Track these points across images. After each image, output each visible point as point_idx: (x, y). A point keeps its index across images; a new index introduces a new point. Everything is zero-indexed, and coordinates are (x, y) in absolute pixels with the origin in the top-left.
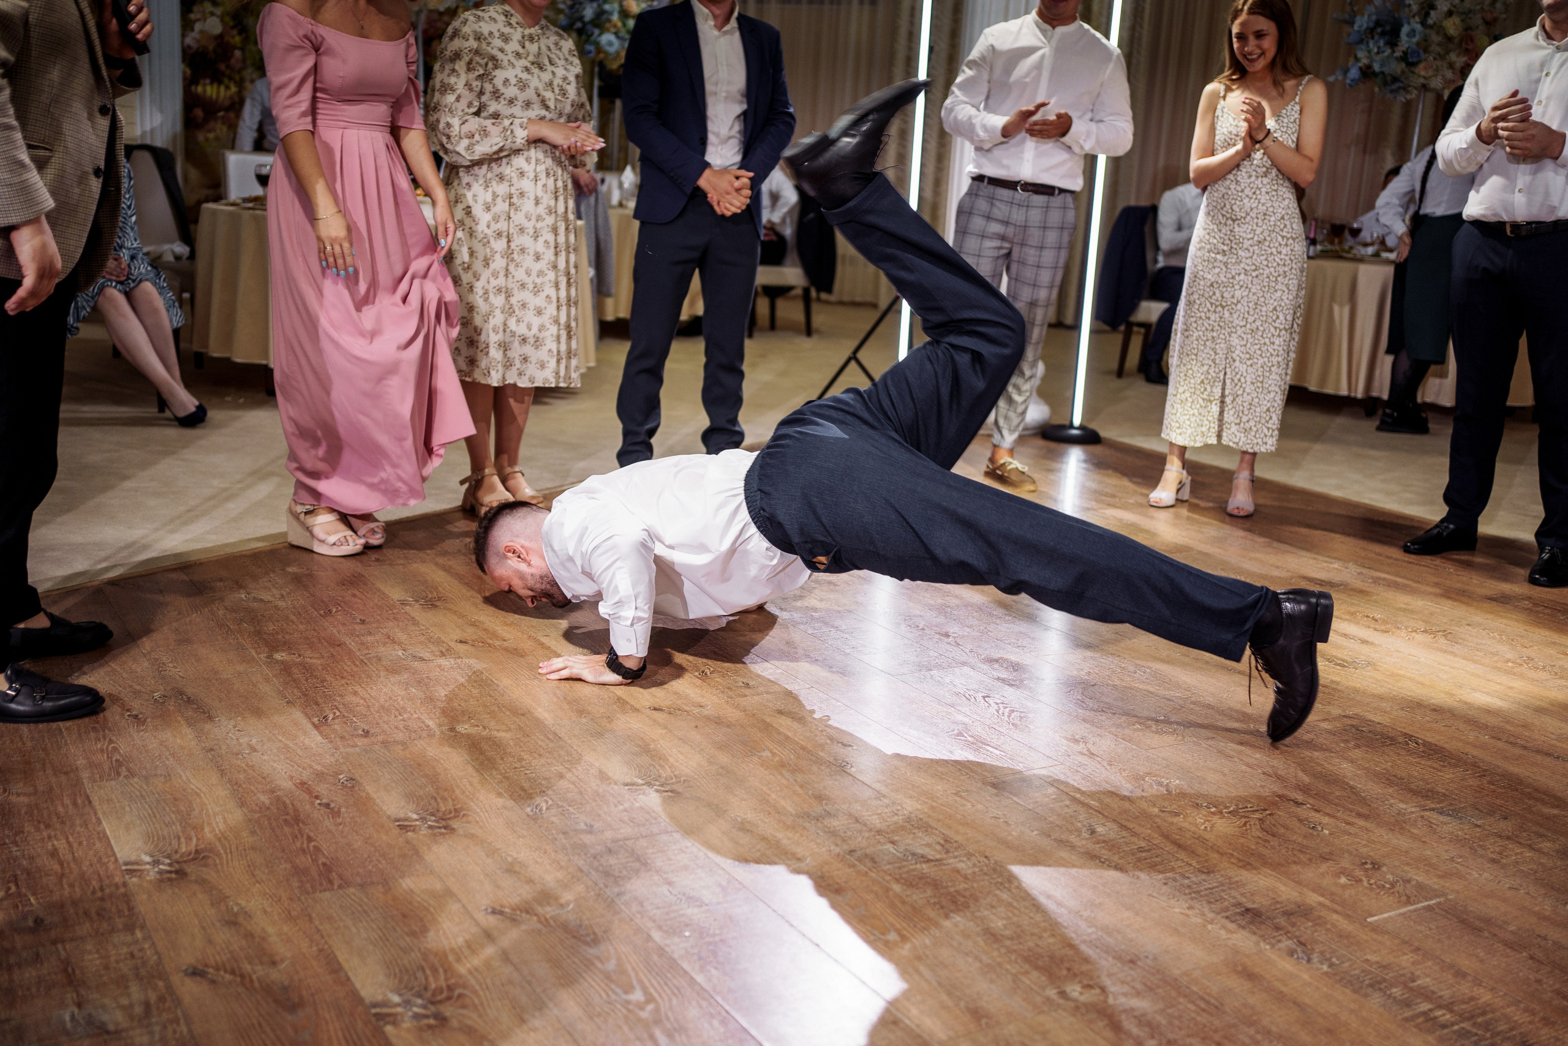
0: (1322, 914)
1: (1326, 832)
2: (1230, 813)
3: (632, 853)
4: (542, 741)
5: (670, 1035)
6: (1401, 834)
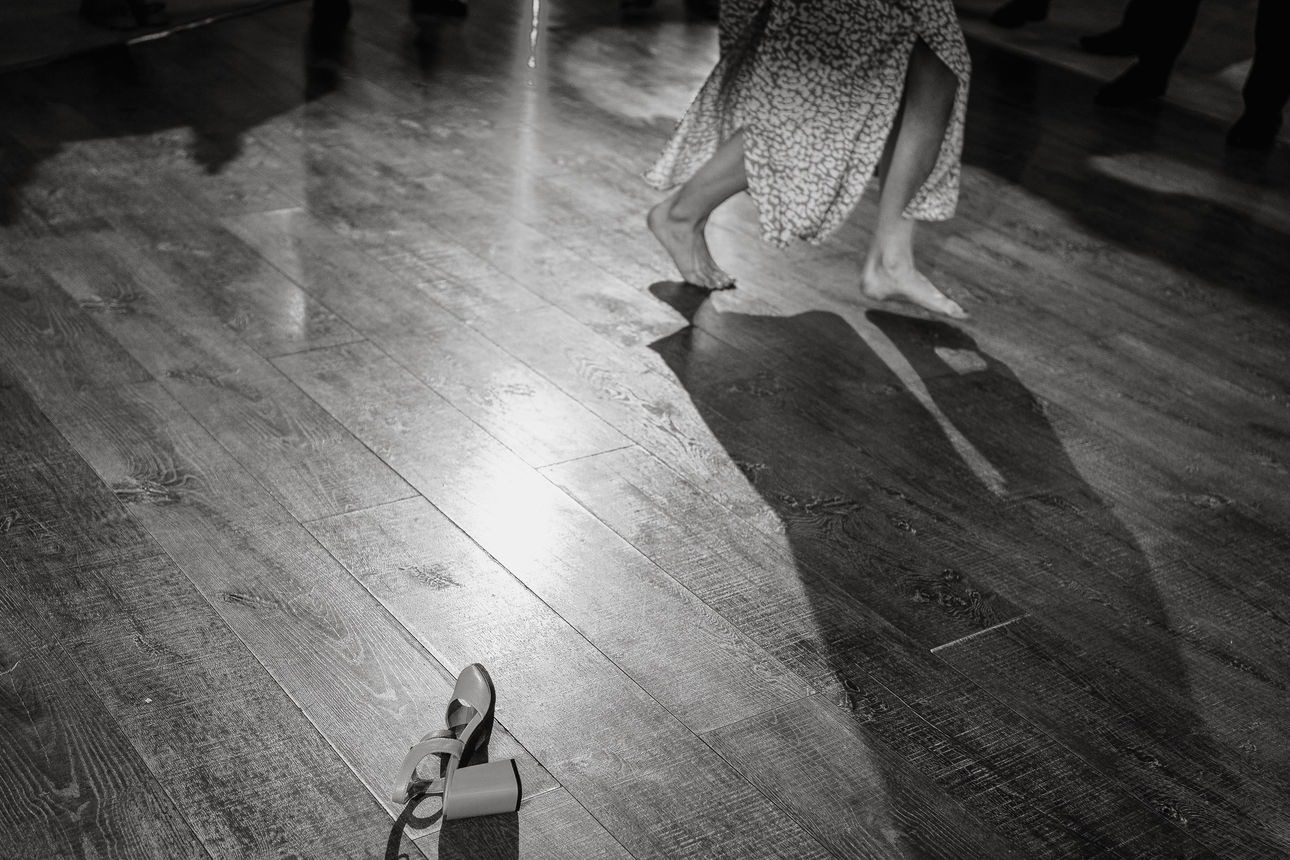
0: (883, 645)
1: (914, 531)
2: (813, 508)
3: (105, 586)
4: (25, 425)
5: (100, 846)
6: (995, 532)
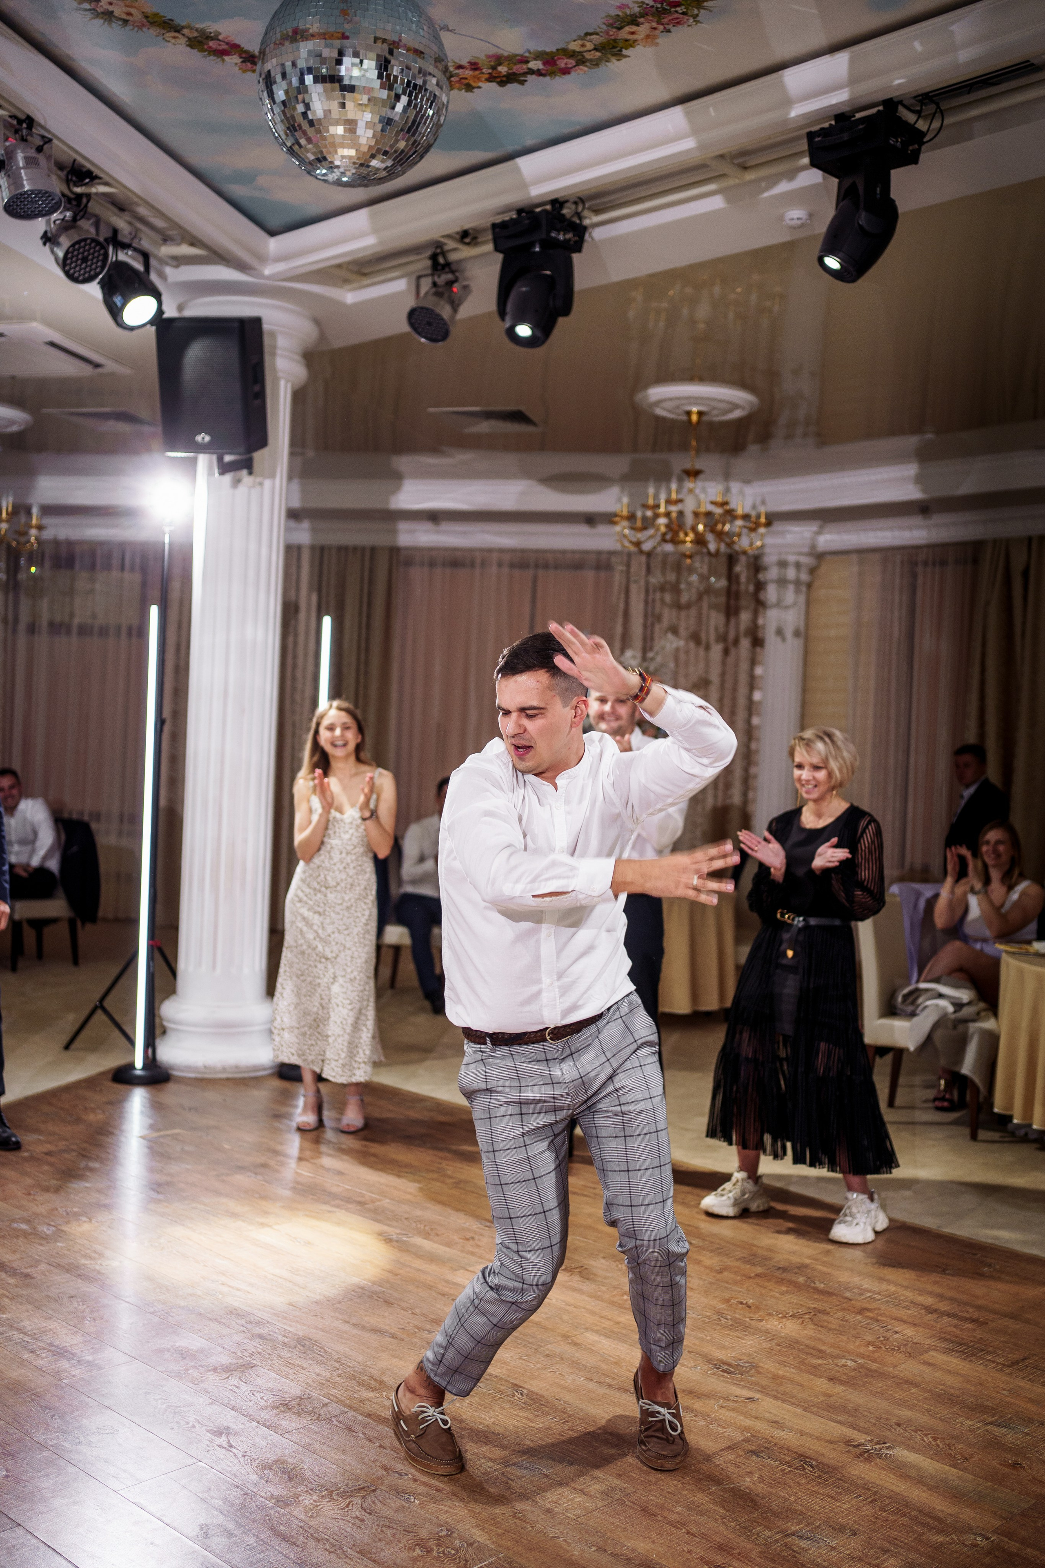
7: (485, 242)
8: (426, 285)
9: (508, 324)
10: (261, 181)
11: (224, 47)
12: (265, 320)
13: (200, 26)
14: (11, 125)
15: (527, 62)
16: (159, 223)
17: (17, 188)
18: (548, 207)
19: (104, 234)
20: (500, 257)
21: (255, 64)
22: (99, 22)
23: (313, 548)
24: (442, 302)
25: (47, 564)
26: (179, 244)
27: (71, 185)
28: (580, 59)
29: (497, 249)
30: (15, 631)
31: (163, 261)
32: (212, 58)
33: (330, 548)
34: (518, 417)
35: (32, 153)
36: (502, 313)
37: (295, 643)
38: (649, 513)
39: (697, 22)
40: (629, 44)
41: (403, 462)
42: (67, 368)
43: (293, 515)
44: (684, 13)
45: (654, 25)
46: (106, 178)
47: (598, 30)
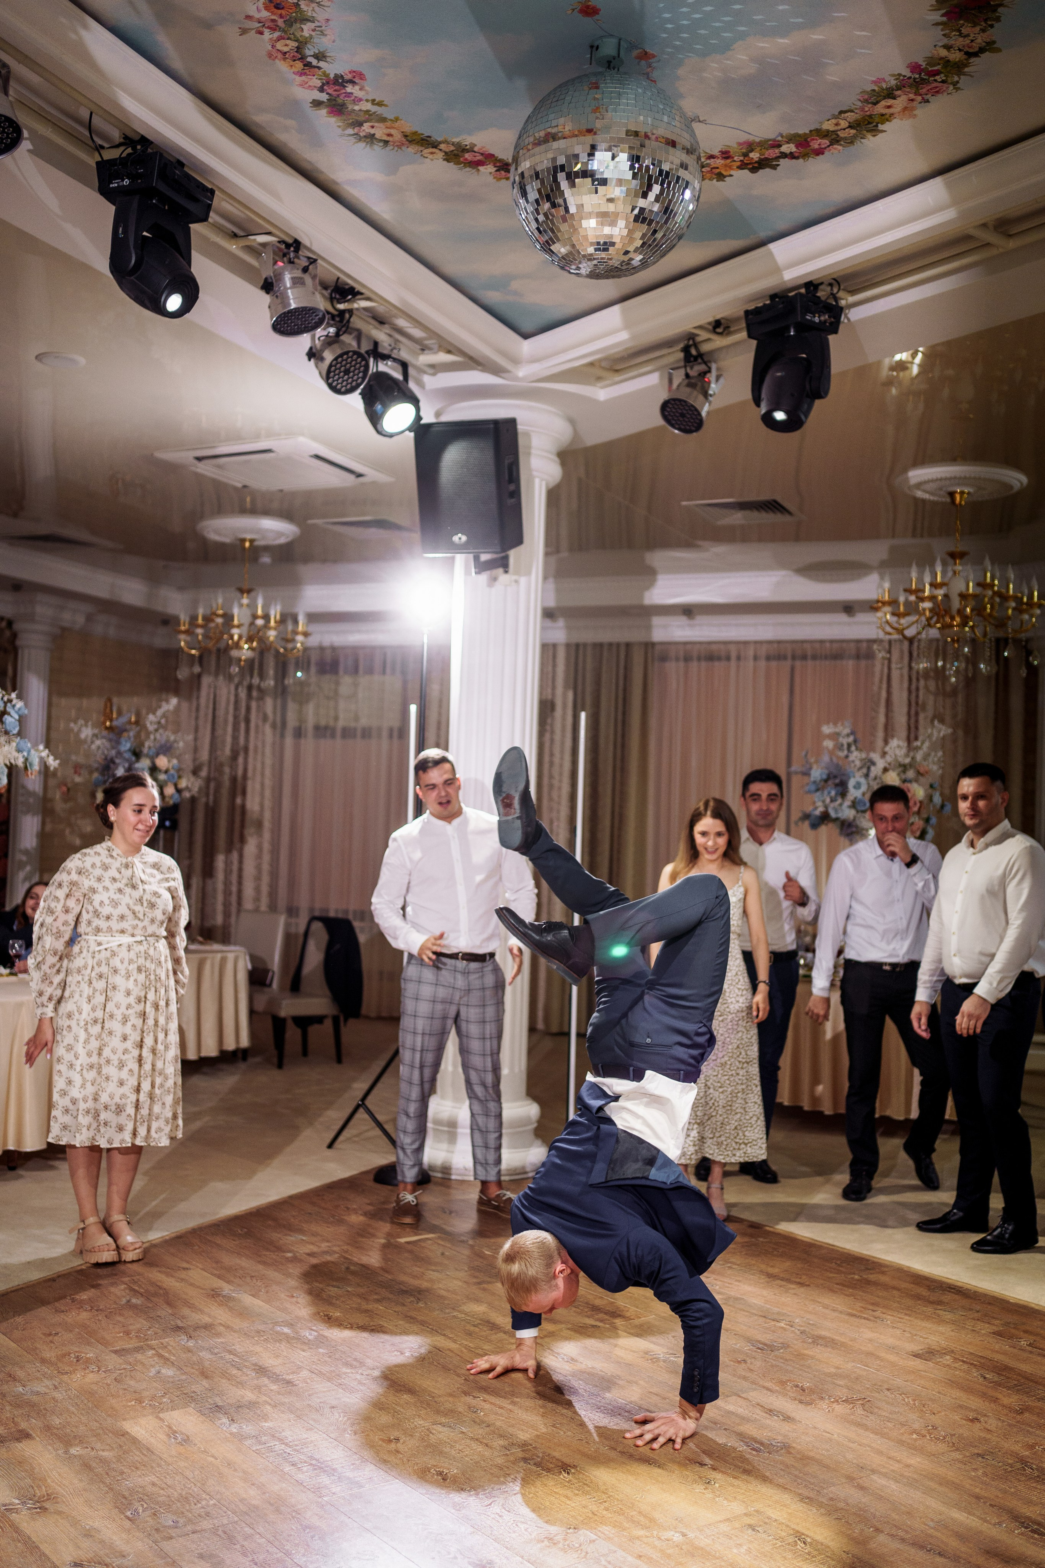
7: (739, 331)
8: (679, 377)
9: (763, 410)
10: (515, 285)
11: (479, 158)
12: (519, 421)
13: (456, 140)
14: (280, 250)
15: (780, 146)
16: (417, 333)
17: (284, 307)
18: (803, 291)
19: (365, 347)
20: (754, 343)
21: (508, 171)
22: (362, 145)
23: (568, 645)
24: (695, 393)
25: (313, 669)
26: (436, 353)
27: (335, 302)
28: (834, 139)
29: (750, 336)
30: (282, 736)
31: (421, 371)
32: (468, 169)
33: (585, 645)
34: (773, 506)
35: (298, 273)
36: (757, 401)
37: (552, 741)
38: (912, 598)
39: (957, 89)
40: (885, 118)
41: (657, 558)
42: (332, 479)
43: (549, 614)
44: (943, 82)
45: (912, 96)
46: (367, 293)
47: (853, 107)
